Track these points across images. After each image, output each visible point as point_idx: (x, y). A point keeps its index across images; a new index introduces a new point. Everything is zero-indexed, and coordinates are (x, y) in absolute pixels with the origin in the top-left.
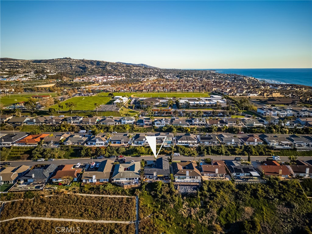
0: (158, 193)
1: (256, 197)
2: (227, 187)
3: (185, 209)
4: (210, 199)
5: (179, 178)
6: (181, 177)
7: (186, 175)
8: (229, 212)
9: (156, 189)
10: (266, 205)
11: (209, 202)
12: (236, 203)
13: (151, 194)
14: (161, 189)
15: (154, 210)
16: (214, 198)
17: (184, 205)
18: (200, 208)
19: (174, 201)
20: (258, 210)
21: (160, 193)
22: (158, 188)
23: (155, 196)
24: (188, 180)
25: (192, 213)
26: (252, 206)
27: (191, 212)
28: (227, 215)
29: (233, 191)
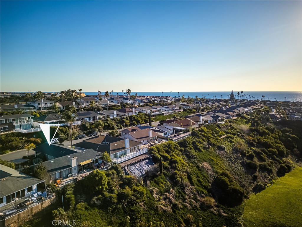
0: (107, 194)
1: (200, 150)
3: (159, 200)
4: (174, 168)
5: (115, 157)
6: (119, 153)
7: (125, 148)
8: (198, 177)
9: (101, 187)
10: (210, 155)
11: (176, 174)
12: (192, 163)
13: (93, 206)
14: (108, 184)
16: (175, 165)
17: (154, 196)
20: (211, 162)
21: (111, 191)
22: (104, 185)
23: (105, 204)
24: (130, 155)
25: (174, 201)
26: (205, 161)
27: (170, 199)
28: (199, 181)
29: (181, 151)
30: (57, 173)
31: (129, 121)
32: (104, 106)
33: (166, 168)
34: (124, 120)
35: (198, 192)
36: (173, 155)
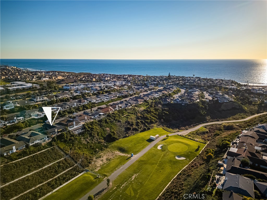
0: (66, 139)
1: (108, 123)
2: (95, 123)
3: (83, 141)
4: (92, 131)
5: (70, 128)
6: (71, 127)
7: (73, 125)
8: (102, 133)
9: (64, 137)
10: (112, 125)
11: (92, 133)
12: (102, 128)
13: (62, 142)
14: (66, 136)
15: (70, 148)
16: (93, 130)
17: (82, 139)
18: (90, 137)
19: (77, 139)
20: (111, 128)
21: (67, 138)
23: (65, 141)
24: (75, 127)
25: (88, 141)
26: (108, 127)
27: (87, 140)
28: (102, 135)
29: (98, 124)
30: (52, 133)
31: (82, 108)
32: (71, 96)
33: (89, 131)
34: (80, 108)
35: (99, 138)
36: (93, 126)
